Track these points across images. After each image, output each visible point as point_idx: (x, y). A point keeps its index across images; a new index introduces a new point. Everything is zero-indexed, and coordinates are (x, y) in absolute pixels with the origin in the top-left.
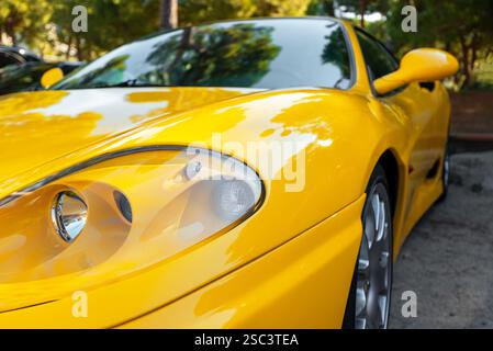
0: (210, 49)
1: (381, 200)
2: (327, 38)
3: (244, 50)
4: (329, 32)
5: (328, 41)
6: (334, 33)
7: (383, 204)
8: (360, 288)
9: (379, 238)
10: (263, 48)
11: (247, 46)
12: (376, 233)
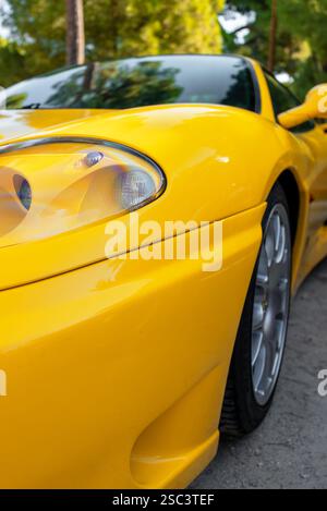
0: (110, 91)
1: (281, 223)
2: (233, 77)
3: (145, 90)
4: (236, 71)
5: (234, 81)
6: (241, 72)
7: (283, 229)
8: (258, 302)
9: (279, 260)
10: (166, 88)
11: (149, 87)
12: (276, 254)
